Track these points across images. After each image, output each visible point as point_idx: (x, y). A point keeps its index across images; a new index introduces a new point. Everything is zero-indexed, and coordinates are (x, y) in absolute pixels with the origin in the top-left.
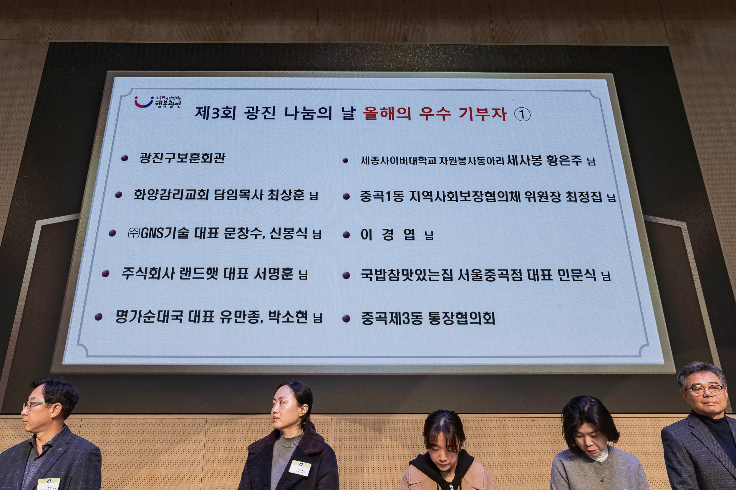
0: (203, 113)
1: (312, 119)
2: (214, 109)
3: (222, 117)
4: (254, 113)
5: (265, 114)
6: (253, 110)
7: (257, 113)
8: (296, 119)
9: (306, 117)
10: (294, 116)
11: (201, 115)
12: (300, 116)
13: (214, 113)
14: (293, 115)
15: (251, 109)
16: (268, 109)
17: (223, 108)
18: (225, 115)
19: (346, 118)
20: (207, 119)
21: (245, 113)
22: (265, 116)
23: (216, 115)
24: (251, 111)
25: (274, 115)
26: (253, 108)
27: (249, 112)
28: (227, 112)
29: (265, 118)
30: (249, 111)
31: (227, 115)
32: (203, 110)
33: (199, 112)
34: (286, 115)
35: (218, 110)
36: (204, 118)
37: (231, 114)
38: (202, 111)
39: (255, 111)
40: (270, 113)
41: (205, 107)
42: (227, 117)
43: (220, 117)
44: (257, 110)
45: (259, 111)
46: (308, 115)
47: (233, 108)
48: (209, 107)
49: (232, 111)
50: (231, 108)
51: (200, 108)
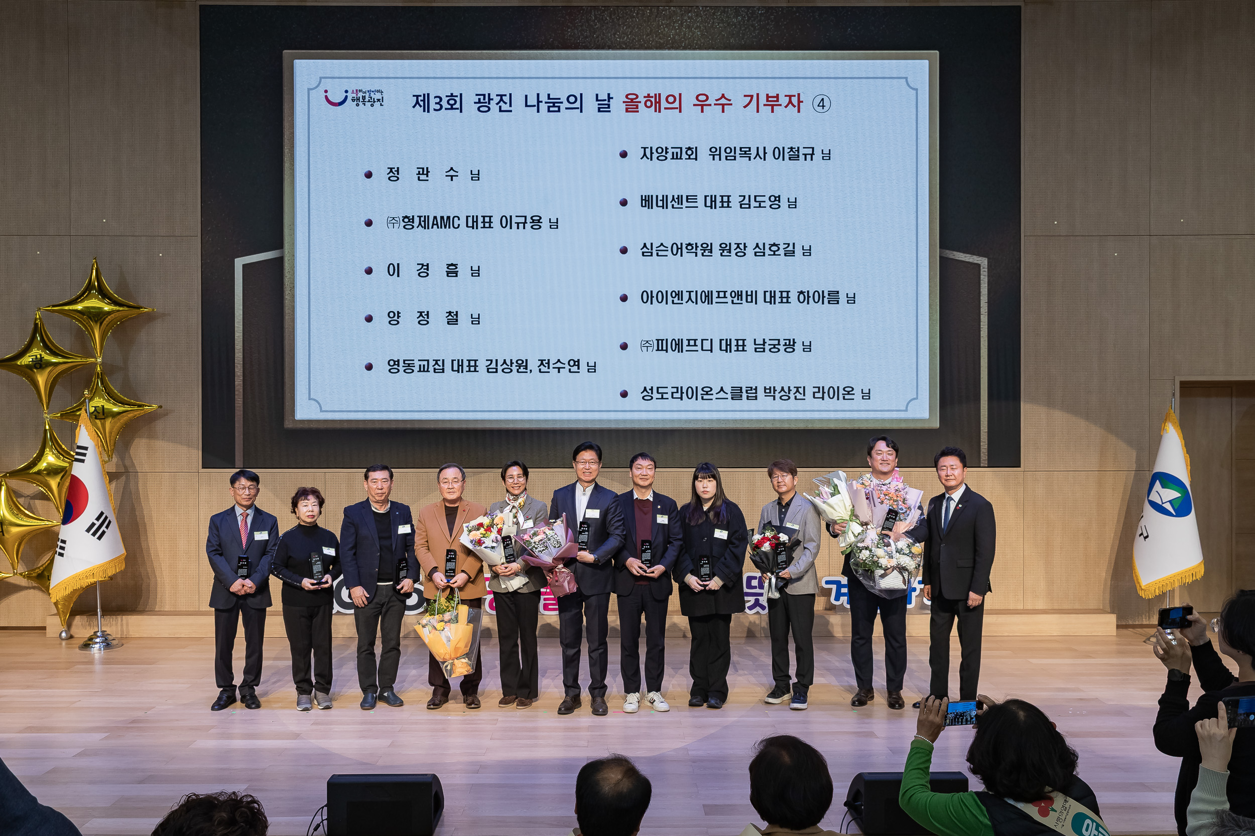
0: (422, 103)
1: (559, 111)
2: (435, 97)
3: (446, 109)
4: (486, 103)
5: (500, 105)
6: (484, 99)
7: (489, 103)
8: (538, 111)
9: (551, 109)
10: (536, 108)
11: (421, 106)
12: (543, 107)
13: (436, 103)
14: (534, 106)
15: (482, 97)
16: (504, 97)
17: (447, 96)
18: (450, 107)
19: (601, 110)
20: (428, 111)
21: (475, 103)
22: (500, 107)
23: (438, 107)
24: (482, 101)
25: (511, 106)
26: (484, 95)
27: (479, 102)
28: (452, 102)
29: (501, 111)
30: (479, 99)
31: (452, 105)
32: (422, 98)
33: (417, 102)
34: (526, 106)
35: (441, 99)
36: (424, 111)
37: (457, 105)
38: (421, 101)
39: (487, 100)
40: (506, 103)
41: (424, 95)
42: (452, 108)
43: (444, 109)
44: (490, 99)
45: (492, 99)
46: (554, 106)
47: (459, 96)
48: (428, 95)
49: (458, 99)
50: (457, 96)
51: (417, 96)
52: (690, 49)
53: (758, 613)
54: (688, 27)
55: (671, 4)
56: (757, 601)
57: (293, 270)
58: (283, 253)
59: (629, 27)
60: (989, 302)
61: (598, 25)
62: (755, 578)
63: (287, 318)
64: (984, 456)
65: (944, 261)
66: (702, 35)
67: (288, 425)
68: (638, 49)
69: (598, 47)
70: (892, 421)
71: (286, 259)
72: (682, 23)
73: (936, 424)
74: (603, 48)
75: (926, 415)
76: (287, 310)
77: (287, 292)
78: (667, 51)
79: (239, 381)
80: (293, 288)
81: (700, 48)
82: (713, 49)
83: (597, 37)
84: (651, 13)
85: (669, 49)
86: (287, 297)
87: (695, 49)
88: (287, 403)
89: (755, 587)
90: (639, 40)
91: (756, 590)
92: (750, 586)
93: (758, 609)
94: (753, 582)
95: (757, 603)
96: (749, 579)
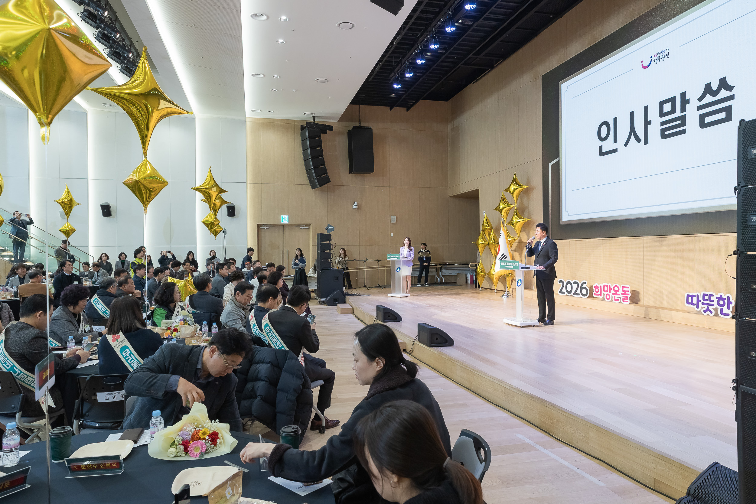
53: (708, 314)
56: (708, 308)
62: (707, 295)
89: (707, 300)
91: (708, 302)
92: (704, 299)
93: (708, 312)
94: (707, 298)
95: (708, 310)
96: (704, 295)
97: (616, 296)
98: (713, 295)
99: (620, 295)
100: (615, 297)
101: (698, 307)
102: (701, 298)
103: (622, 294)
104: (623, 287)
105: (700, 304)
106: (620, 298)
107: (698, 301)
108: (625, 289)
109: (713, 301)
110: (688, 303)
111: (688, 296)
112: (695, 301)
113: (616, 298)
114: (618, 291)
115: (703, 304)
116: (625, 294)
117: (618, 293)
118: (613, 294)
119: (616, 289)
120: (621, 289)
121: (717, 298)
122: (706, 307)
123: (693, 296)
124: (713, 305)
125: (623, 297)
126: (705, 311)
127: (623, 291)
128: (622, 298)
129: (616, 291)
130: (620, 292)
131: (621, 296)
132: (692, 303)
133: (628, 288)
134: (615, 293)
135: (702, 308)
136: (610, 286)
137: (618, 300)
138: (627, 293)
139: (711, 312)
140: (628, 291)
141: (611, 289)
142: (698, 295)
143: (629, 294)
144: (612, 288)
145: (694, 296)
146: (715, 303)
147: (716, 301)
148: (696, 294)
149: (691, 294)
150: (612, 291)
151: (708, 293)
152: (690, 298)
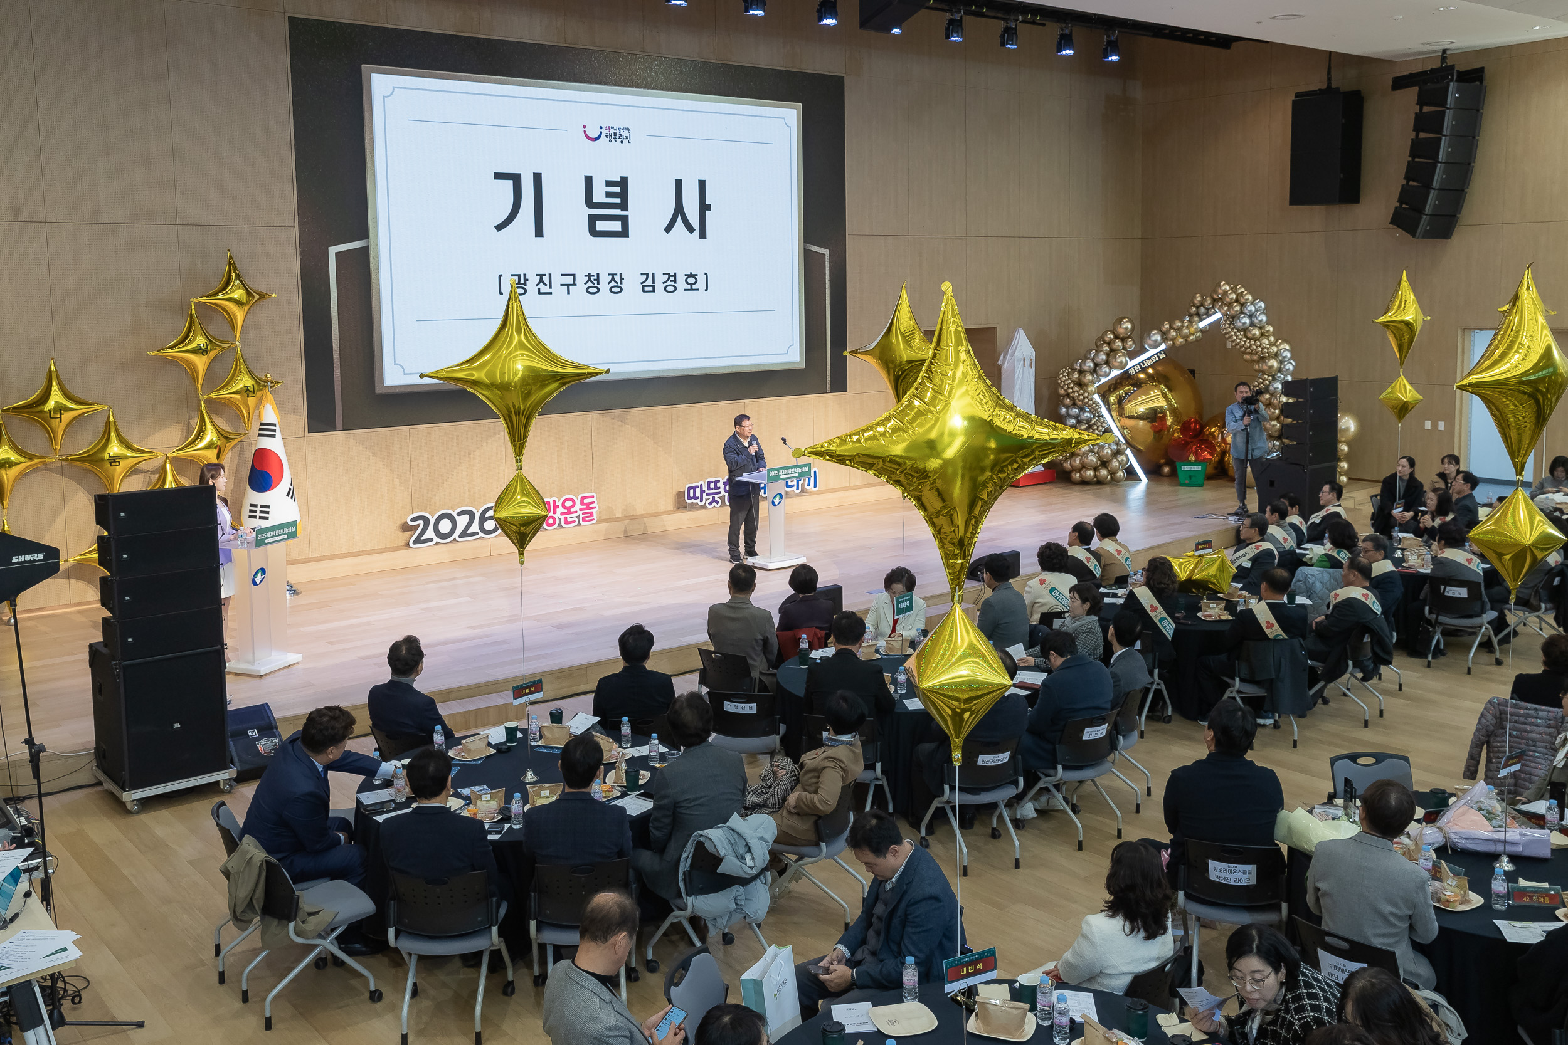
52: (657, 89)
54: (655, 72)
55: (644, 54)
56: (714, 498)
57: (378, 258)
58: (368, 242)
59: (617, 69)
60: (830, 281)
61: (597, 65)
62: (712, 482)
63: (374, 299)
64: (829, 386)
65: (807, 252)
66: (665, 79)
67: (378, 391)
68: (623, 86)
69: (597, 83)
70: (781, 364)
71: (371, 248)
72: (651, 70)
73: (804, 366)
74: (601, 84)
75: (798, 359)
76: (374, 292)
77: (373, 277)
78: (642, 90)
79: (336, 355)
80: (378, 273)
81: (663, 89)
82: (672, 91)
83: (597, 74)
84: (631, 58)
85: (644, 88)
86: (373, 281)
87: (660, 90)
88: (377, 372)
89: (712, 489)
90: (624, 80)
91: (714, 491)
92: (709, 488)
93: (714, 504)
94: (712, 485)
95: (714, 500)
96: (709, 483)
97: (568, 516)
98: (719, 481)
99: (576, 512)
100: (566, 518)
101: (701, 501)
102: (705, 488)
103: (581, 509)
104: (582, 499)
105: (704, 495)
106: (578, 517)
107: (702, 492)
108: (586, 501)
109: (719, 488)
110: (689, 498)
111: (689, 489)
112: (698, 494)
113: (569, 520)
114: (574, 505)
115: (708, 494)
116: (588, 508)
117: (572, 510)
118: (562, 514)
119: (569, 504)
120: (578, 502)
121: (724, 483)
122: (711, 497)
123: (695, 488)
124: (720, 493)
125: (583, 514)
126: (710, 504)
127: (582, 503)
128: (581, 516)
129: (569, 508)
130: (578, 506)
131: (580, 513)
132: (695, 497)
133: (593, 497)
134: (566, 511)
135: (707, 500)
136: (554, 501)
137: (574, 521)
138: (591, 506)
139: (717, 503)
140: (594, 503)
141: (556, 507)
142: (701, 485)
143: (595, 507)
144: (559, 503)
145: (698, 487)
146: (722, 490)
147: (722, 487)
148: (699, 484)
149: (693, 485)
150: (560, 510)
151: (714, 480)
152: (692, 491)
